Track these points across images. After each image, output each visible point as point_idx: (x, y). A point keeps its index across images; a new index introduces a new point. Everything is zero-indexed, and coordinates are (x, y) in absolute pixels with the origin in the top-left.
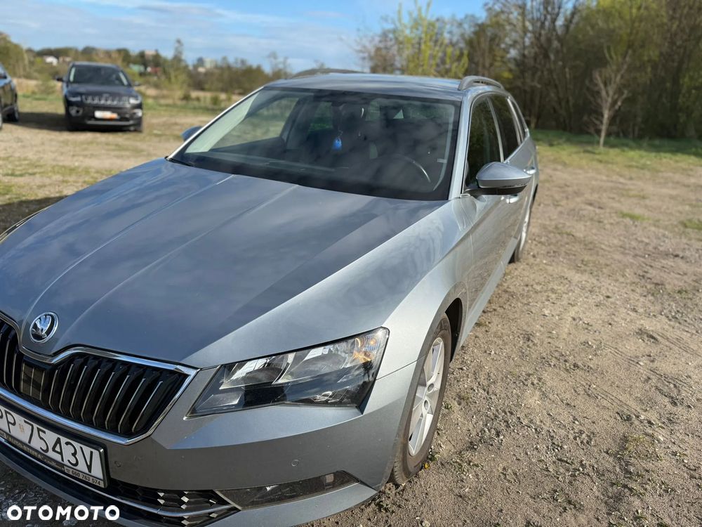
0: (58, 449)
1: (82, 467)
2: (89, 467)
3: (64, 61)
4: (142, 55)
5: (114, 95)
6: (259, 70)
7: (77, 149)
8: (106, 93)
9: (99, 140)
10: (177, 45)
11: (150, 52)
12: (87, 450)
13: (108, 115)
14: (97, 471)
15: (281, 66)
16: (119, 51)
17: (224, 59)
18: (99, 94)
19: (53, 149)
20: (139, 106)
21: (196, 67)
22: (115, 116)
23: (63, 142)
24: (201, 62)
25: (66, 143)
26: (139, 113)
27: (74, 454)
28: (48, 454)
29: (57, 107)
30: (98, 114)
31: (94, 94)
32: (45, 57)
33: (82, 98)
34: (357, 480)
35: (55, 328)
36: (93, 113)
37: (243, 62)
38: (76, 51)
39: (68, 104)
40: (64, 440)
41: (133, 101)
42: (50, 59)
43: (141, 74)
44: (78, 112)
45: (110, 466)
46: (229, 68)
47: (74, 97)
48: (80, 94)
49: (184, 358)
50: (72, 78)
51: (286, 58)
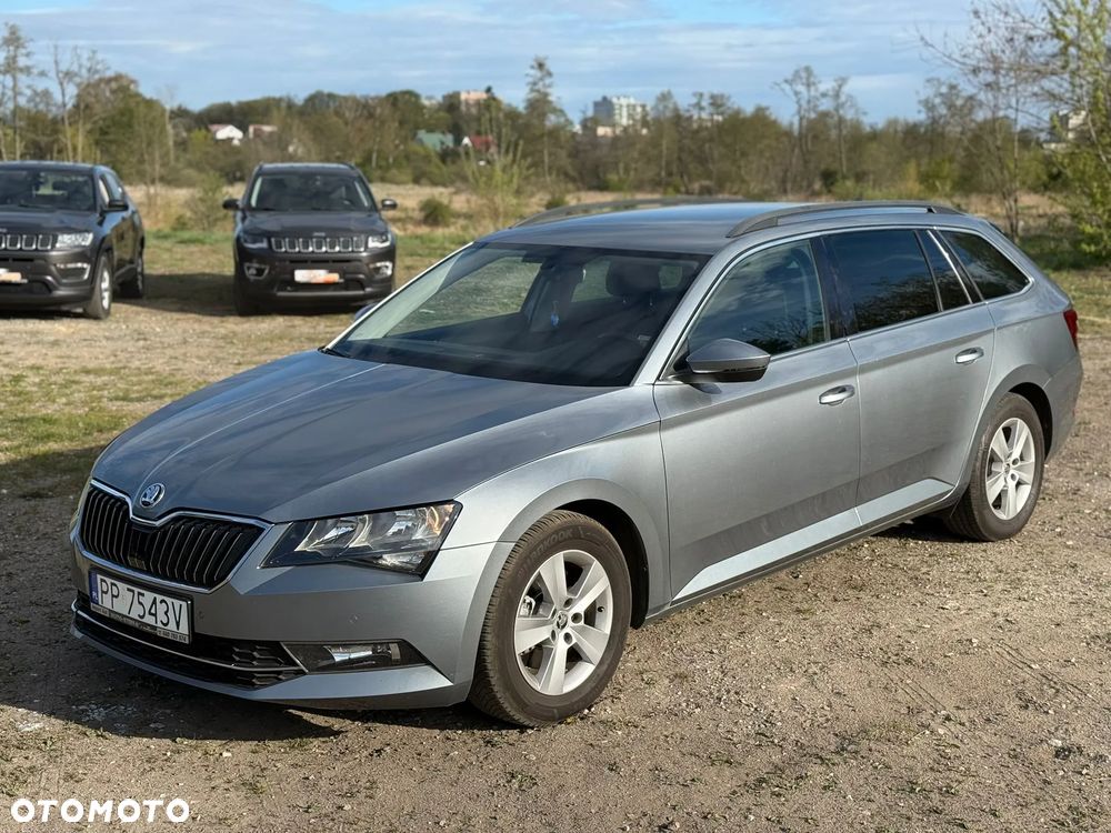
0: (153, 611)
1: (172, 626)
2: (178, 624)
3: (258, 134)
4: (452, 104)
5: (334, 234)
6: (761, 121)
7: (250, 350)
8: (320, 229)
9: (296, 332)
10: (536, 73)
11: (472, 94)
12: (177, 603)
13: (320, 275)
14: (184, 629)
15: (826, 105)
16: (394, 99)
17: (665, 97)
18: (306, 234)
19: (203, 352)
20: (389, 254)
21: (589, 125)
22: (335, 277)
23: (224, 337)
24: (605, 108)
25: (228, 339)
26: (387, 268)
27: (166, 613)
28: (143, 620)
29: (221, 263)
30: (301, 275)
31: (294, 234)
32: (214, 128)
33: (270, 242)
34: (428, 663)
35: (161, 496)
36: (293, 275)
37: (717, 102)
38: (290, 106)
39: (243, 255)
40: (159, 598)
41: (374, 243)
42: (227, 132)
43: (446, 156)
44: (260, 272)
45: (195, 615)
46: (678, 120)
47: (254, 242)
48: (268, 235)
49: (262, 513)
50: (253, 202)
51: (842, 81)
